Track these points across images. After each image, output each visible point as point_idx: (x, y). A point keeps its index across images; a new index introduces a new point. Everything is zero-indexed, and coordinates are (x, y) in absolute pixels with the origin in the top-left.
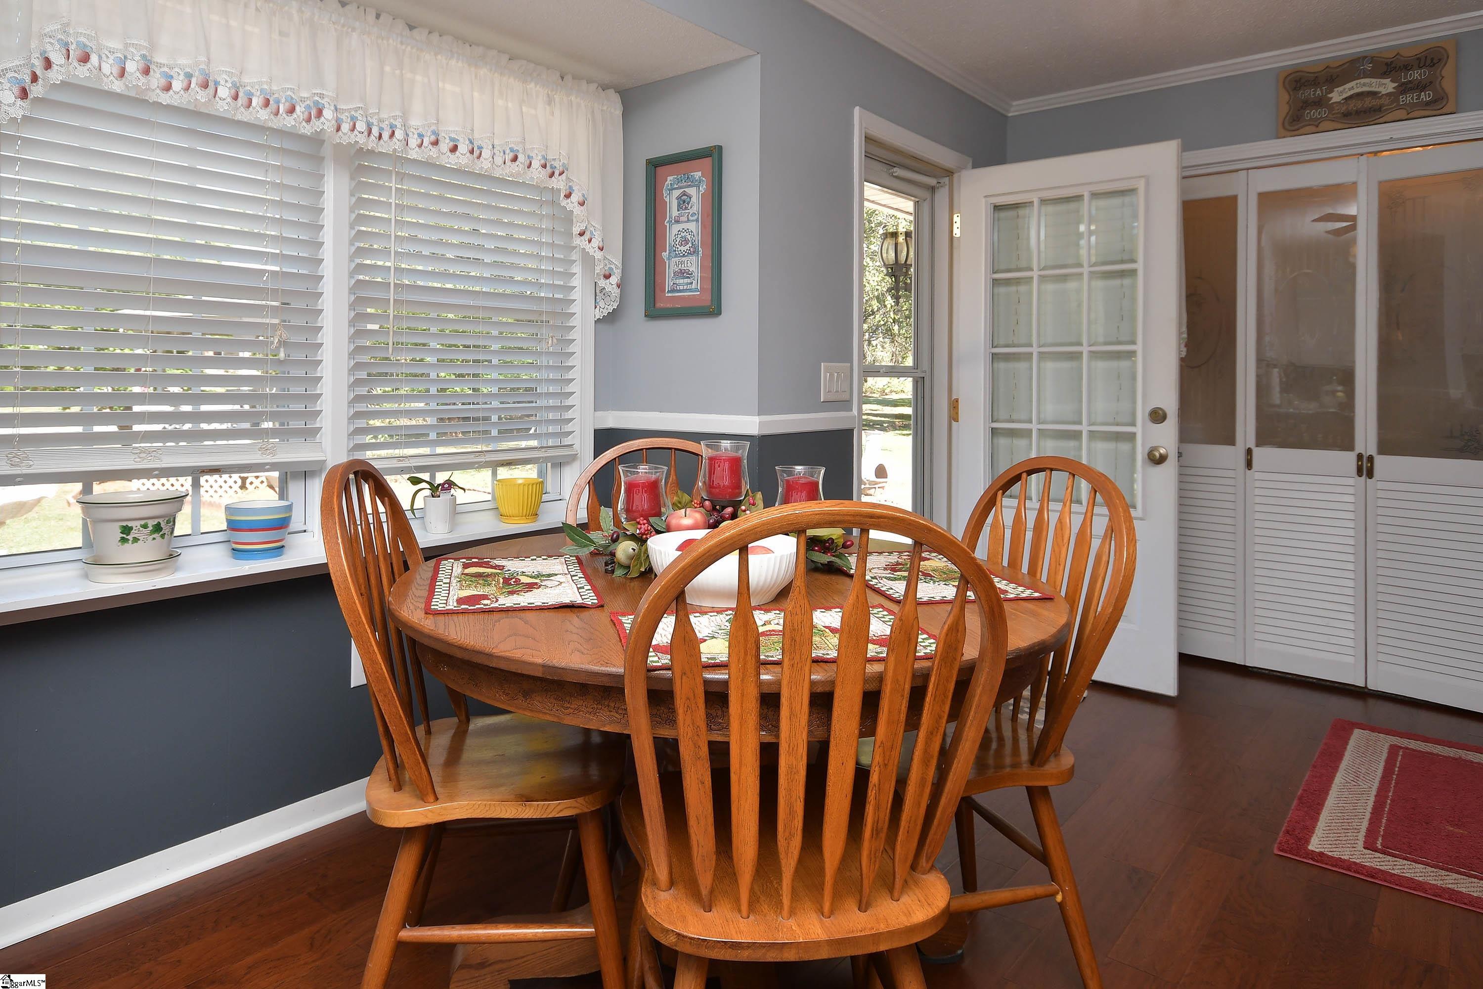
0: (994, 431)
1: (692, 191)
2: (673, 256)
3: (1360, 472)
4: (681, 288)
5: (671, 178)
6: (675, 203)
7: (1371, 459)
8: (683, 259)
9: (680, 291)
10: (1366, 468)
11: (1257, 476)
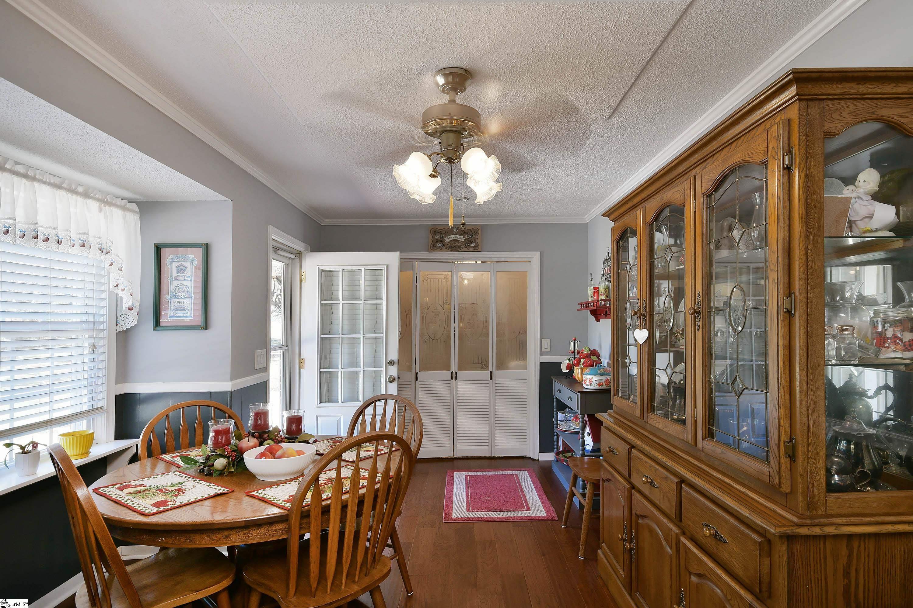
0: (321, 372)
1: (187, 264)
2: (174, 298)
3: (452, 379)
4: (180, 315)
5: (172, 255)
6: (175, 270)
7: (456, 373)
8: (181, 300)
9: (178, 317)
10: (454, 376)
11: (420, 383)
